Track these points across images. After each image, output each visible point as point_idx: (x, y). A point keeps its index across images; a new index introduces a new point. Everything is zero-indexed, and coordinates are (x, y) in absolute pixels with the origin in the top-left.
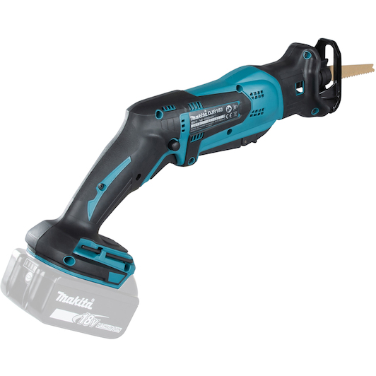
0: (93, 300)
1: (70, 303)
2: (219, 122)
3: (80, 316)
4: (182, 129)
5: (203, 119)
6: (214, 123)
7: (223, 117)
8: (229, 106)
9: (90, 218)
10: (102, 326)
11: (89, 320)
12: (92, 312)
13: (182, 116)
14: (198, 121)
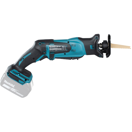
0: (14, 85)
1: (8, 84)
2: (59, 50)
3: (11, 88)
4: (47, 49)
5: (54, 48)
6: (58, 50)
7: (61, 49)
8: (63, 46)
9: (19, 65)
10: (17, 93)
11: (14, 90)
12: (14, 88)
13: (47, 46)
14: (52, 48)
